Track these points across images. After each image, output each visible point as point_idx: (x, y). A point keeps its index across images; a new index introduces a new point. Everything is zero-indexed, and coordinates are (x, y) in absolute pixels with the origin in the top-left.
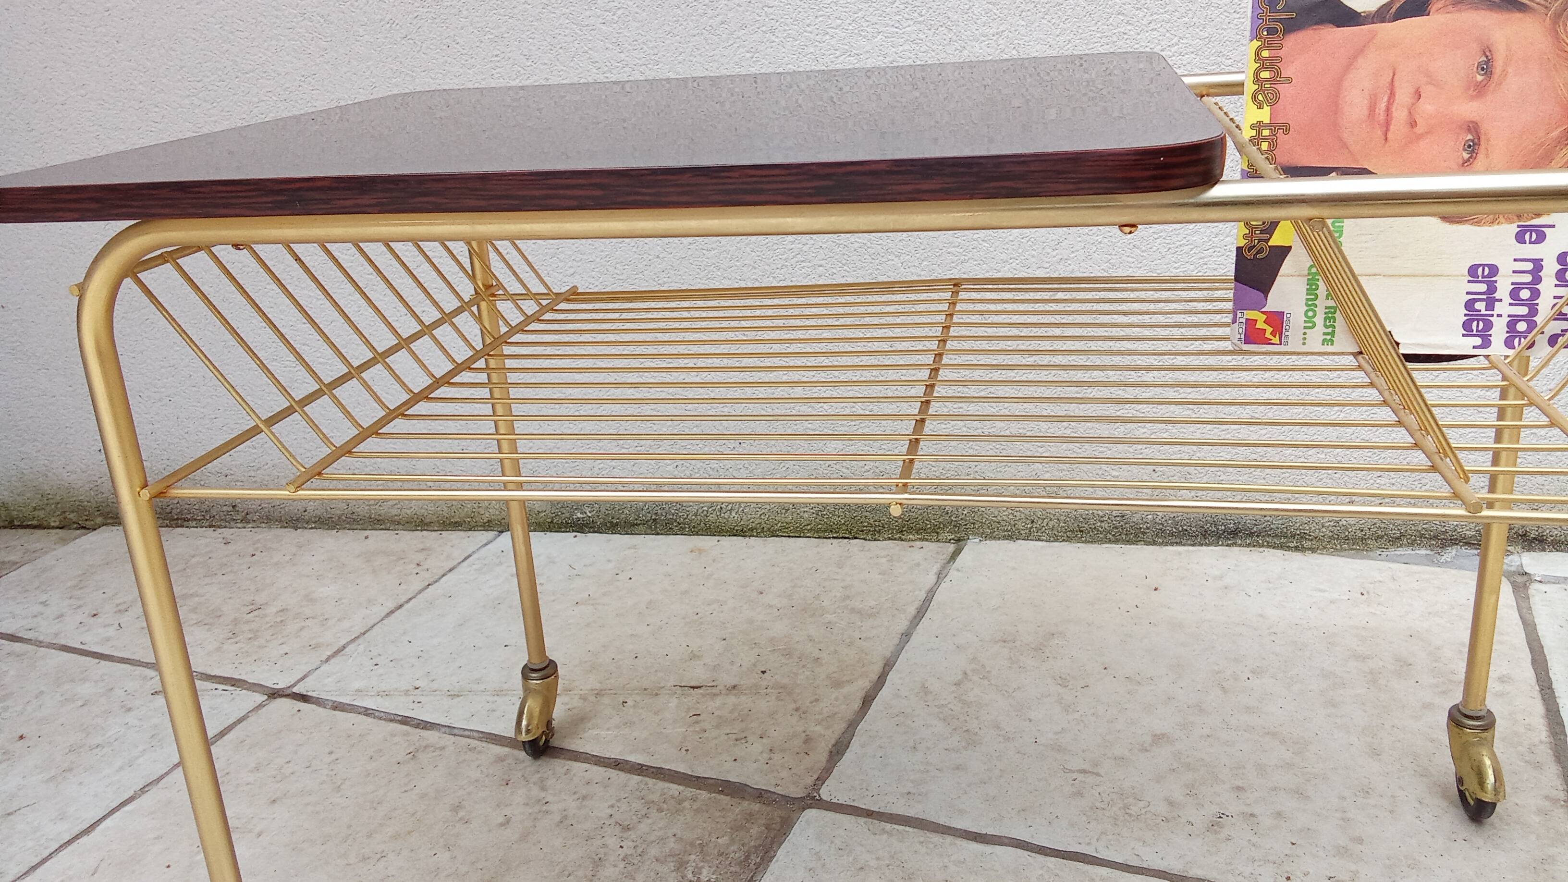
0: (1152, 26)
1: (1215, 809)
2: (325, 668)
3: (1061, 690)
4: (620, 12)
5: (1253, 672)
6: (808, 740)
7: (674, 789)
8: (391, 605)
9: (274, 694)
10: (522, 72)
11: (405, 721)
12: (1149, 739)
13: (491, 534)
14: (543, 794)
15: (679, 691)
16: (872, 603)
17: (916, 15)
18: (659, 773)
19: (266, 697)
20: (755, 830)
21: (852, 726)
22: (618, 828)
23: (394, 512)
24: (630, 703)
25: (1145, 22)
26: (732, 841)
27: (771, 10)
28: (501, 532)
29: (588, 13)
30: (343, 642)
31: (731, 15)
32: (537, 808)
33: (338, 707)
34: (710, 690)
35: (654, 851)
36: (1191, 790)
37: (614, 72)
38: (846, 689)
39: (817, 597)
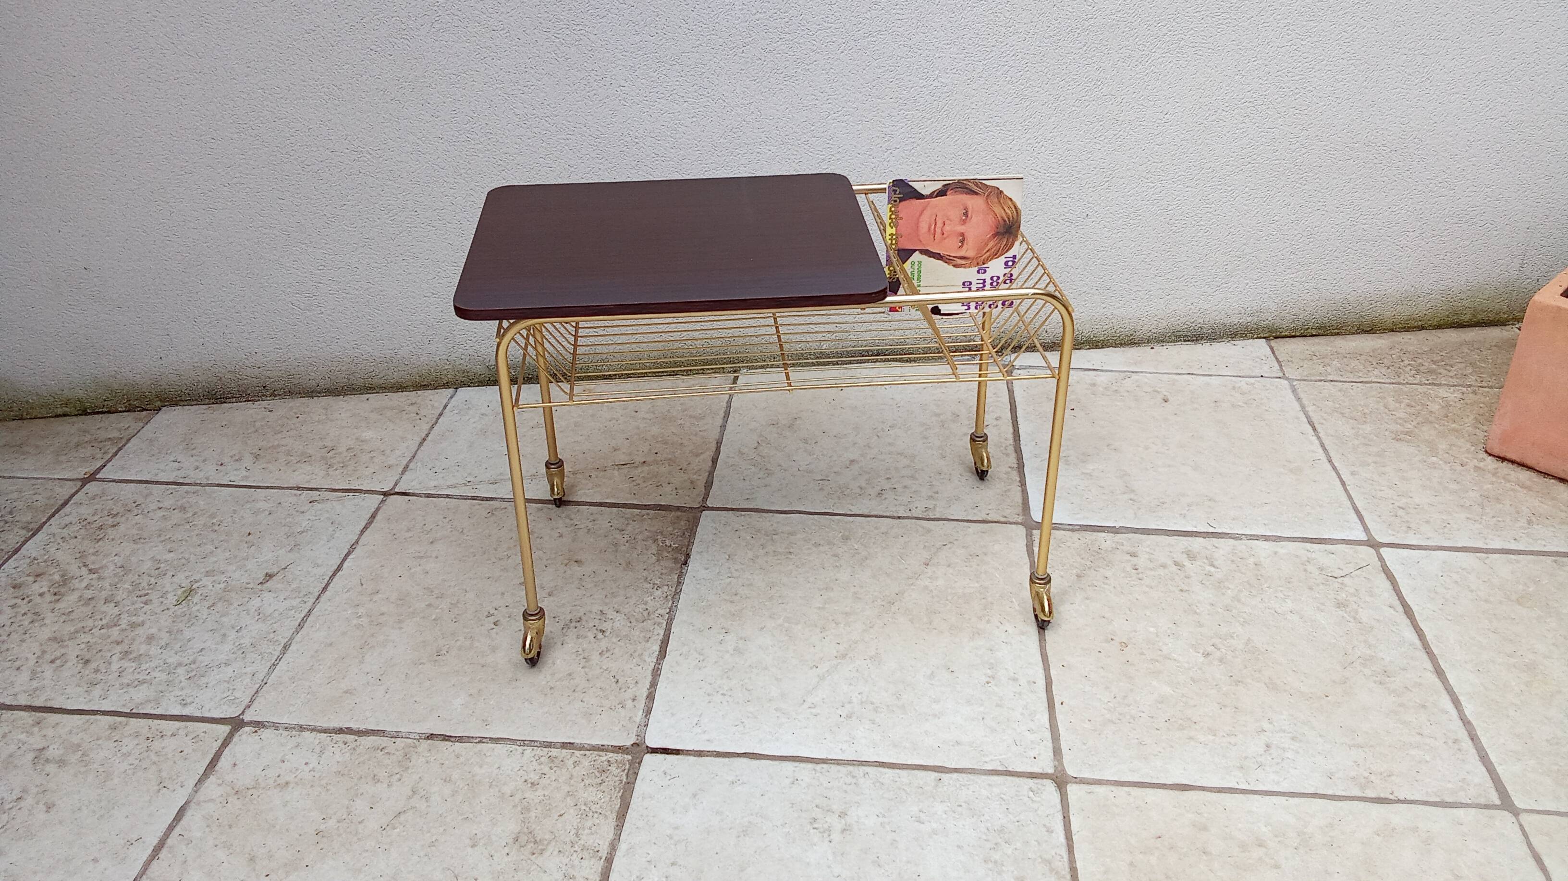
0: (829, 101)
1: (879, 488)
2: (404, 477)
3: (806, 445)
4: (533, 87)
5: (890, 427)
6: (692, 482)
7: (637, 511)
8: (419, 440)
9: (386, 494)
10: (471, 120)
11: (474, 498)
12: (848, 462)
13: (451, 391)
14: (572, 522)
15: (616, 467)
16: (700, 412)
17: (705, 93)
18: (625, 506)
19: (382, 496)
20: (682, 523)
21: (711, 474)
22: (618, 531)
23: (382, 381)
24: (593, 476)
25: (825, 99)
26: (674, 529)
27: (623, 88)
28: (457, 388)
29: (513, 88)
30: (405, 463)
31: (600, 90)
32: (572, 528)
33: (429, 496)
34: (632, 465)
35: (640, 537)
36: (868, 482)
37: (530, 120)
38: (702, 457)
39: (668, 411)
